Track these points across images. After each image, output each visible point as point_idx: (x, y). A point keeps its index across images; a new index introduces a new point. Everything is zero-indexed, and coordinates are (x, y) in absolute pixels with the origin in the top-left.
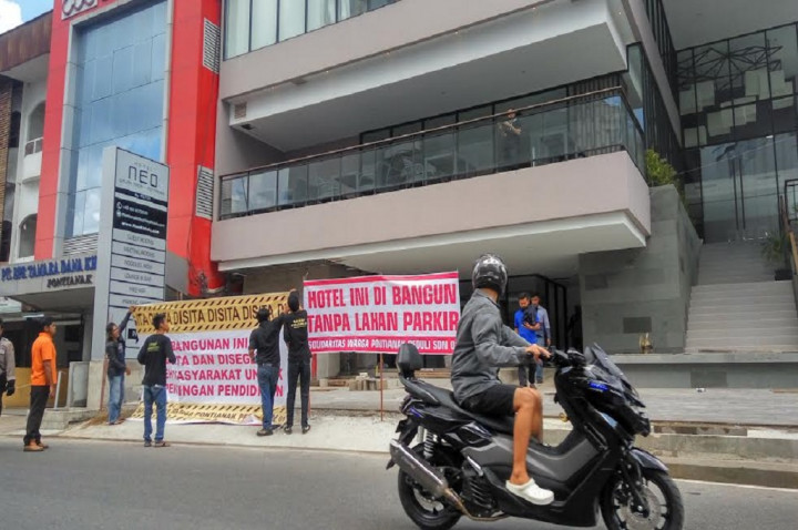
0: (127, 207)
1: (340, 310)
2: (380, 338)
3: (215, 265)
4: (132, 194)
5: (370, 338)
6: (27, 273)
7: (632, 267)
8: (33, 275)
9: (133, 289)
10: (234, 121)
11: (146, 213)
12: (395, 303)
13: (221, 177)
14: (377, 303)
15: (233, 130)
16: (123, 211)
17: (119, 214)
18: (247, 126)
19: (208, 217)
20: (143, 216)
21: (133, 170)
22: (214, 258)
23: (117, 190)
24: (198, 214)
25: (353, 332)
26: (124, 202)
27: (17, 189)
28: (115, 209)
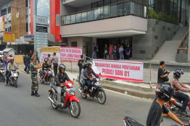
0: (38, 27)
1: (65, 53)
2: (71, 59)
3: (61, 36)
4: (40, 24)
5: (69, 58)
6: (28, 37)
7: (143, 38)
8: (29, 37)
9: (41, 43)
10: (64, 3)
11: (43, 28)
12: (73, 52)
13: (61, 16)
14: (70, 52)
15: (64, 5)
16: (38, 28)
17: (37, 29)
18: (66, 4)
19: (59, 25)
20: (42, 29)
21: (39, 19)
22: (60, 34)
23: (36, 24)
24: (57, 25)
25: (66, 57)
26: (38, 26)
27: (28, 16)
28: (36, 28)
